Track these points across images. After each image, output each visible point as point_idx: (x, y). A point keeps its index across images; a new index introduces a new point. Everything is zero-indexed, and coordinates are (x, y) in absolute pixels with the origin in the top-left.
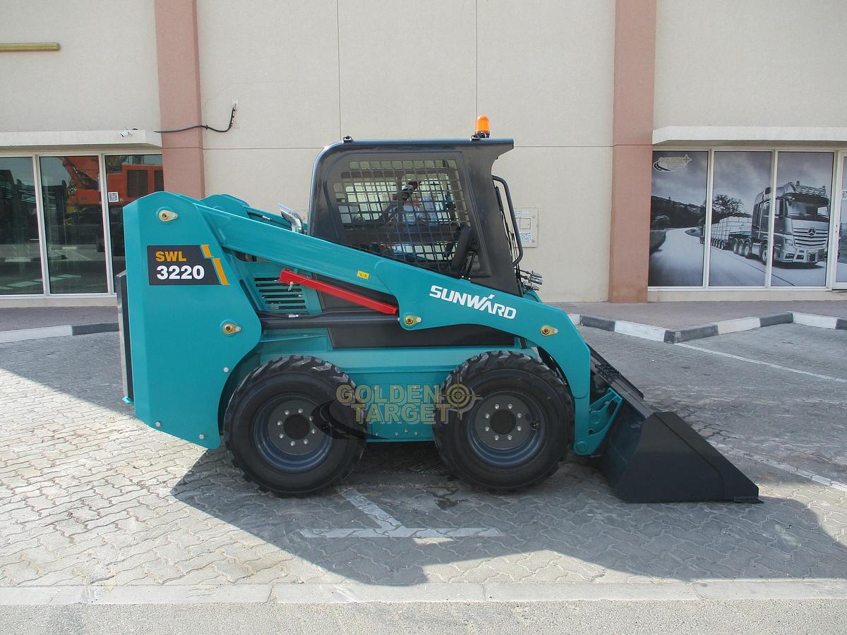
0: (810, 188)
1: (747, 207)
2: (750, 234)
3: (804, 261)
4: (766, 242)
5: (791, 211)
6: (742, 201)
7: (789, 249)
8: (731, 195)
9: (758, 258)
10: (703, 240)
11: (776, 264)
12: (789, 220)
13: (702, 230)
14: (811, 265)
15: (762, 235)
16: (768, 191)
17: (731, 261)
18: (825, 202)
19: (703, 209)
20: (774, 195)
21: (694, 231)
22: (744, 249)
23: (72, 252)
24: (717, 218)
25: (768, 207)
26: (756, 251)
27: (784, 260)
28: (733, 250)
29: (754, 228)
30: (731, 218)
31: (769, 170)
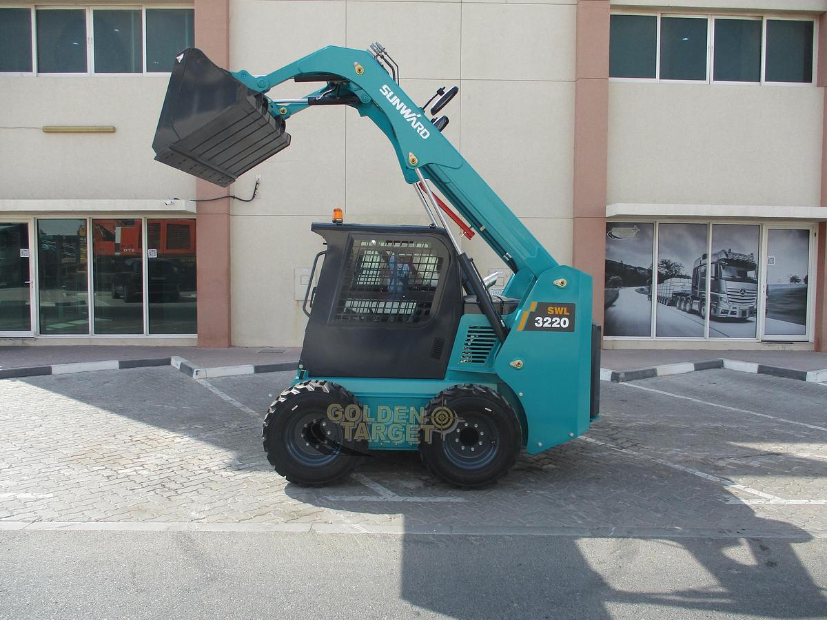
0: (740, 255)
1: (688, 270)
2: (690, 293)
3: (737, 316)
4: (704, 299)
5: (724, 274)
6: (683, 264)
7: (724, 306)
8: (674, 259)
9: (698, 313)
10: (650, 297)
11: (712, 318)
12: (723, 281)
13: (650, 289)
14: (743, 320)
15: (700, 293)
16: (705, 257)
17: (674, 315)
18: (754, 267)
19: (650, 271)
20: (710, 260)
21: (642, 289)
22: (685, 305)
24: (661, 279)
25: (705, 270)
26: (696, 307)
27: (720, 315)
28: (676, 306)
29: (694, 287)
30: (674, 279)
31: (705, 239)
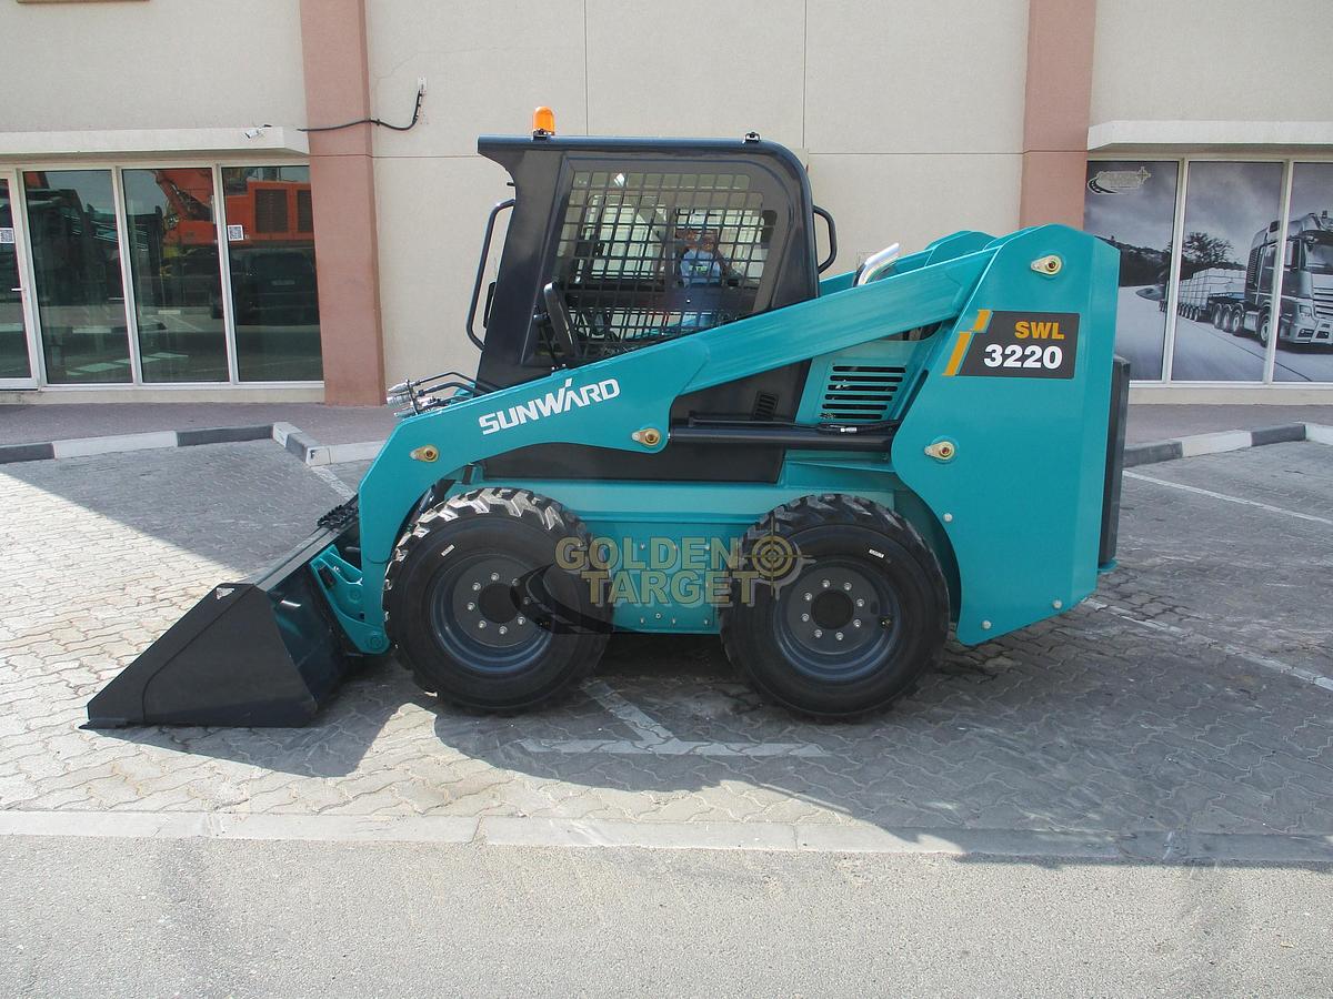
1: (1240, 253)
2: (1242, 296)
3: (1329, 341)
4: (1268, 310)
5: (1311, 259)
6: (1231, 243)
7: (1305, 322)
8: (1214, 233)
9: (1254, 336)
10: (1164, 306)
11: (1283, 345)
12: (1307, 275)
13: (1164, 291)
15: (1262, 298)
16: (1275, 226)
17: (1210, 339)
19: (1167, 256)
20: (1284, 232)
21: (1150, 291)
22: (1231, 321)
23: (175, 319)
24: (1188, 270)
25: (1274, 254)
26: (1250, 324)
27: (1297, 339)
28: (1212, 322)
29: (1250, 286)
30: (1212, 271)
31: (1277, 193)
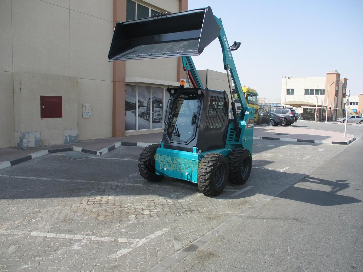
0: (159, 98)
1: (145, 104)
2: (146, 112)
3: (158, 120)
4: (150, 115)
5: (155, 105)
6: (144, 102)
7: (155, 117)
8: (142, 100)
9: (147, 120)
10: (135, 114)
11: (153, 122)
12: (154, 108)
13: (135, 111)
14: (159, 122)
15: (149, 112)
16: (150, 99)
17: (142, 121)
18: (161, 103)
19: (135, 104)
20: (152, 100)
21: (133, 111)
22: (145, 117)
24: (139, 107)
25: (150, 104)
26: (148, 118)
27: (154, 120)
28: (142, 117)
29: (147, 110)
30: (142, 107)
31: (150, 92)
